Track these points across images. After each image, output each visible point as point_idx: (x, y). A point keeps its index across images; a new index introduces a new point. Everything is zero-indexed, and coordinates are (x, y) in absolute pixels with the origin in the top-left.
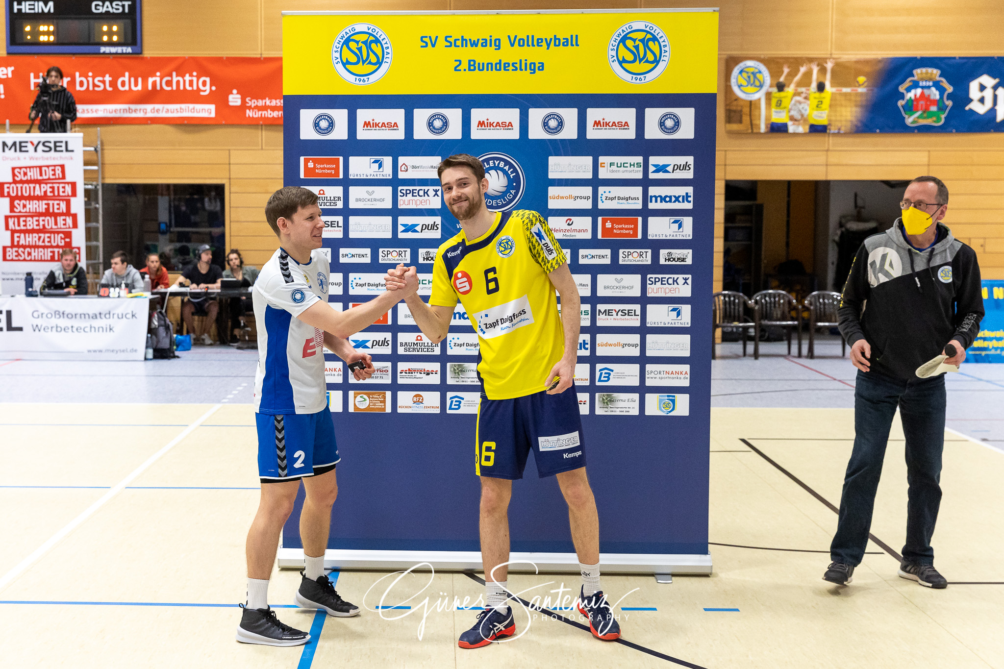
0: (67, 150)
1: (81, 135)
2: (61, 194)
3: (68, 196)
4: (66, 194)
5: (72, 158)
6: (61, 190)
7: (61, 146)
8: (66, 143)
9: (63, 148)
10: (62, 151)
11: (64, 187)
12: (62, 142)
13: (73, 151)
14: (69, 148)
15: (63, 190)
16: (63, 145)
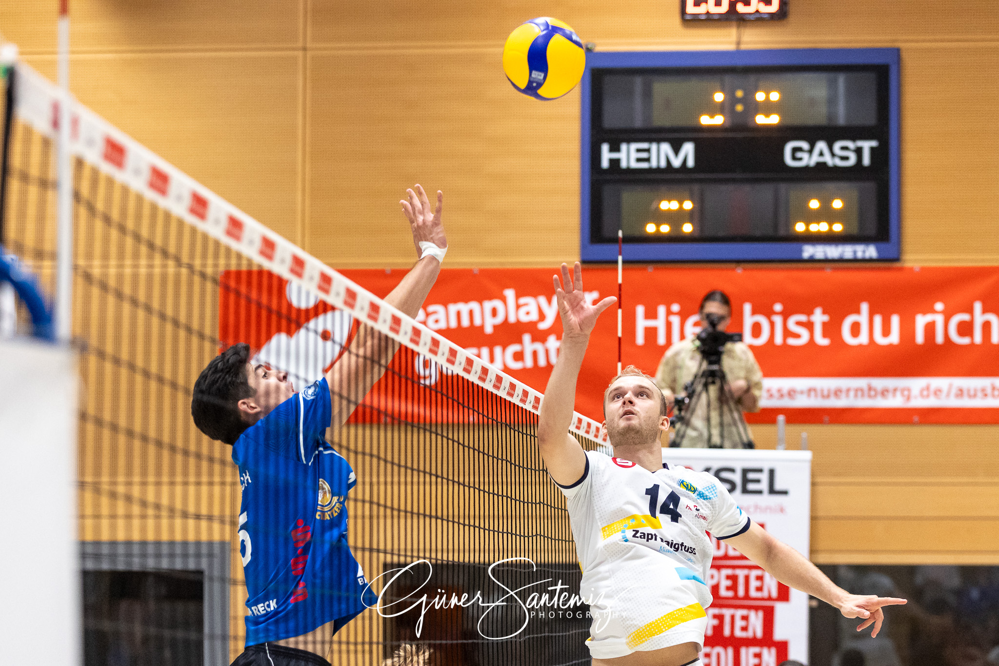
0: (772, 491)
1: (807, 455)
2: (753, 593)
3: (770, 598)
4: (765, 594)
5: (782, 510)
6: (754, 584)
7: (758, 481)
8: (772, 472)
9: (764, 486)
10: (760, 492)
11: (760, 578)
12: (760, 471)
13: (785, 493)
14: (778, 486)
15: (758, 584)
16: (764, 477)
